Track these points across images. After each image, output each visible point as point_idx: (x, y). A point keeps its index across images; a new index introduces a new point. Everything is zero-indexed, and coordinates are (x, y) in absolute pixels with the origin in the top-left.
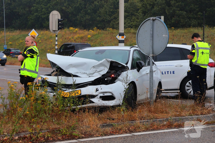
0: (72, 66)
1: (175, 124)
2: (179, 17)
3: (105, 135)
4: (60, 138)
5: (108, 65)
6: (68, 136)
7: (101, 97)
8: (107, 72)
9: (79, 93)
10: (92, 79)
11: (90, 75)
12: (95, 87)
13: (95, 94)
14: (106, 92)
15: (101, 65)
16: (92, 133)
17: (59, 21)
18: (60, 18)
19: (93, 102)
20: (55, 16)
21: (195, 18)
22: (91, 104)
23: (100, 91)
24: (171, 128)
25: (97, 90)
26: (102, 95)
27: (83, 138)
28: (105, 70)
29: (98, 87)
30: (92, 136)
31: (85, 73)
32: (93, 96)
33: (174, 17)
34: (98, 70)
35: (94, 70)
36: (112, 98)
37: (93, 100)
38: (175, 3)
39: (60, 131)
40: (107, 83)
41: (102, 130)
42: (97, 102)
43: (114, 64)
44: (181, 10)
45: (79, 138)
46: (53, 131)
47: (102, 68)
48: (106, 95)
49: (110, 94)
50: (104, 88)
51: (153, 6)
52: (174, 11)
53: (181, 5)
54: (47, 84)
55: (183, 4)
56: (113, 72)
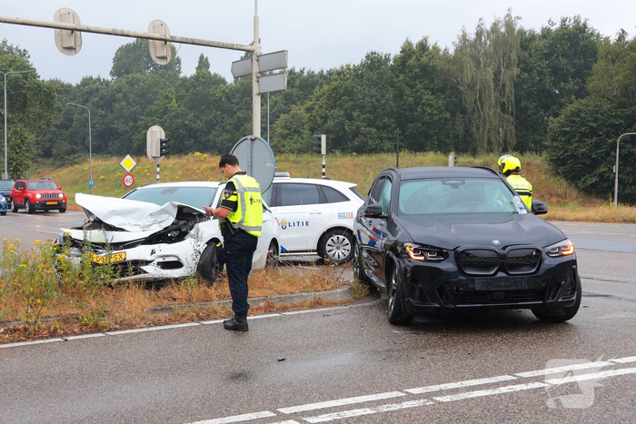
0: (114, 213)
1: (277, 305)
2: (365, 137)
3: (156, 325)
4: (76, 330)
5: (175, 213)
6: (91, 328)
7: (159, 264)
8: (173, 224)
9: (123, 257)
10: (147, 234)
11: (144, 228)
12: (149, 248)
13: (149, 258)
14: (168, 256)
15: (164, 211)
16: (134, 322)
17: (162, 142)
18: (163, 138)
19: (145, 272)
20: (156, 135)
21: (390, 139)
22: (142, 276)
23: (158, 253)
24: (270, 312)
25: (153, 252)
26: (161, 260)
27: (116, 329)
28: (169, 220)
29: (155, 247)
30: (131, 326)
31: (136, 225)
32: (147, 263)
33: (357, 136)
34: (159, 220)
35: (152, 219)
36: (177, 265)
37: (144, 268)
38: (359, 116)
39: (78, 319)
40: (170, 241)
41: (151, 317)
42: (153, 271)
43: (185, 211)
44: (369, 126)
45: (110, 330)
46: (66, 320)
47: (164, 216)
48: (167, 260)
49: (175, 259)
50: (165, 250)
51: (325, 119)
52: (358, 127)
53: (369, 118)
54: (70, 243)
55: (372, 117)
56: (182, 222)
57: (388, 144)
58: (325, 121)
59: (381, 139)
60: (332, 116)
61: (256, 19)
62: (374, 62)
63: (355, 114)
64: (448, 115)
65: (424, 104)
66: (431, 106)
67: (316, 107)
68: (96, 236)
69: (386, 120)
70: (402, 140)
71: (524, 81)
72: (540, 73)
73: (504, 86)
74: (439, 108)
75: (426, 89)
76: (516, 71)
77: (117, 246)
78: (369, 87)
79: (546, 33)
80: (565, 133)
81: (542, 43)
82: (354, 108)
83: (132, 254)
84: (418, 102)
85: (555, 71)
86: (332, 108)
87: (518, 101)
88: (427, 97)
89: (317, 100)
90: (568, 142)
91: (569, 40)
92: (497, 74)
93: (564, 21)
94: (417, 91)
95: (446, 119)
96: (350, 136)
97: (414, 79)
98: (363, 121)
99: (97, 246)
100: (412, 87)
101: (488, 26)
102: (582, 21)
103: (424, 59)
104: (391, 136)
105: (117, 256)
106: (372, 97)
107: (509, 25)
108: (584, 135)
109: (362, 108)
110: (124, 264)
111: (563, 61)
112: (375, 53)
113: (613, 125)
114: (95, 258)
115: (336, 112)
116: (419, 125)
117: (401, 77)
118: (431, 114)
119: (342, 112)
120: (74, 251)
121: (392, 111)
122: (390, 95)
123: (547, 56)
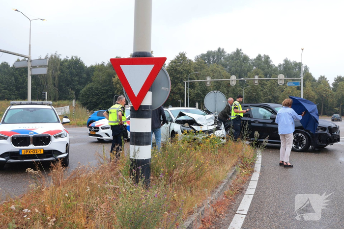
57: (13, 97)
59: (10, 94)
61: (30, 45)
69: (11, 87)
71: (61, 76)
72: (67, 74)
73: (54, 78)
76: (59, 72)
78: (5, 74)
79: (66, 61)
80: (87, 94)
81: (66, 64)
85: (71, 73)
87: (59, 83)
90: (88, 97)
91: (75, 63)
92: (52, 73)
93: (72, 57)
94: (24, 77)
98: (3, 87)
100: (21, 76)
101: (49, 56)
102: (78, 58)
106: (6, 79)
107: (55, 57)
108: (94, 95)
111: (74, 70)
113: (102, 92)
117: (17, 72)
122: (13, 78)
123: (68, 68)
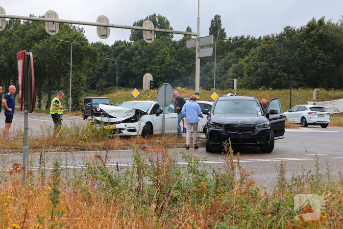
0: (113, 111)
3: (124, 150)
5: (135, 112)
8: (134, 116)
9: (115, 127)
10: (124, 119)
11: (123, 117)
12: (125, 124)
13: (124, 128)
15: (130, 111)
17: (151, 82)
18: (152, 80)
19: (123, 133)
20: (148, 78)
21: (296, 80)
22: (121, 134)
23: (127, 126)
25: (126, 126)
26: (128, 129)
28: (133, 114)
29: (127, 124)
31: (120, 116)
32: (123, 129)
33: (276, 78)
34: (129, 114)
35: (126, 114)
36: (134, 130)
37: (122, 131)
38: (277, 66)
39: (97, 146)
40: (132, 122)
42: (125, 132)
43: (138, 111)
44: (283, 72)
47: (131, 113)
48: (131, 128)
49: (134, 128)
50: (130, 125)
51: (257, 67)
52: (276, 73)
53: (283, 67)
54: (96, 122)
55: (285, 66)
56: (137, 115)
58: (257, 69)
60: (261, 65)
61: (198, 19)
62: (289, 32)
63: (275, 65)
64: (334, 65)
65: (319, 59)
66: (323, 60)
67: (251, 60)
68: (105, 119)
69: (294, 68)
70: (304, 81)
74: (328, 61)
75: (321, 49)
77: (113, 123)
78: (284, 48)
82: (274, 61)
83: (118, 126)
84: (315, 56)
86: (261, 61)
88: (321, 54)
89: (253, 56)
95: (333, 68)
96: (271, 78)
97: (313, 43)
98: (279, 69)
99: (106, 123)
103: (321, 31)
104: (297, 78)
105: (112, 127)
106: (285, 54)
109: (279, 61)
110: (115, 130)
112: (290, 27)
114: (105, 127)
115: (263, 63)
116: (315, 71)
117: (305, 42)
118: (323, 65)
119: (267, 64)
120: (98, 124)
121: (298, 63)
122: (297, 53)
